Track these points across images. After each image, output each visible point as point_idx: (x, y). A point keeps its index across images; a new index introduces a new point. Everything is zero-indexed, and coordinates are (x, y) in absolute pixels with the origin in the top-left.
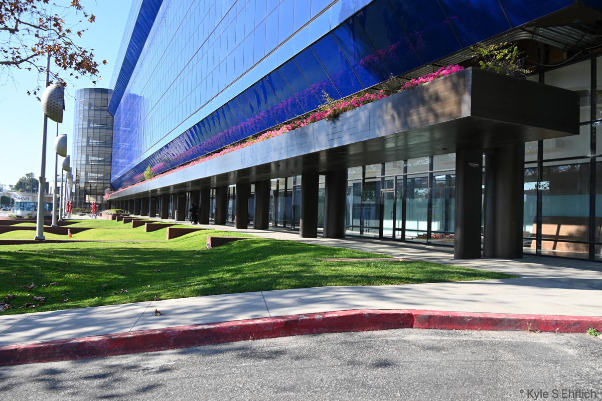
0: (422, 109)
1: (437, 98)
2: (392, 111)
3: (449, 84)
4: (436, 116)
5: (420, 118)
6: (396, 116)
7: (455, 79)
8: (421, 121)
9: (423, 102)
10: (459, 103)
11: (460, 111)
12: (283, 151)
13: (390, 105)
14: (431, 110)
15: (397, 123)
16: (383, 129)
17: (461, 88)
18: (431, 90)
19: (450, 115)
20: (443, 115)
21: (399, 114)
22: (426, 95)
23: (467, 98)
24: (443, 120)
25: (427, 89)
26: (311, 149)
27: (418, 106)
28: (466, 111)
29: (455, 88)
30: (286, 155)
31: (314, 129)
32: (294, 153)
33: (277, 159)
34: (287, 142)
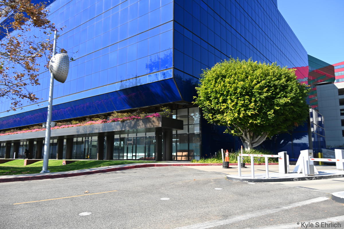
0: (150, 124)
1: (154, 122)
2: (142, 123)
3: (156, 119)
4: (154, 126)
5: (149, 125)
6: (143, 124)
7: (158, 118)
8: (150, 126)
9: (150, 122)
10: (159, 123)
11: (159, 125)
13: (141, 121)
14: (152, 124)
15: (144, 126)
16: (139, 127)
17: (159, 120)
18: (152, 119)
19: (157, 126)
20: (155, 126)
21: (144, 124)
22: (151, 121)
23: (161, 123)
24: (155, 127)
25: (151, 119)
27: (149, 123)
28: (160, 126)
29: (158, 120)
30: (102, 131)
31: (115, 124)
32: (106, 131)
33: (98, 132)
34: (102, 127)
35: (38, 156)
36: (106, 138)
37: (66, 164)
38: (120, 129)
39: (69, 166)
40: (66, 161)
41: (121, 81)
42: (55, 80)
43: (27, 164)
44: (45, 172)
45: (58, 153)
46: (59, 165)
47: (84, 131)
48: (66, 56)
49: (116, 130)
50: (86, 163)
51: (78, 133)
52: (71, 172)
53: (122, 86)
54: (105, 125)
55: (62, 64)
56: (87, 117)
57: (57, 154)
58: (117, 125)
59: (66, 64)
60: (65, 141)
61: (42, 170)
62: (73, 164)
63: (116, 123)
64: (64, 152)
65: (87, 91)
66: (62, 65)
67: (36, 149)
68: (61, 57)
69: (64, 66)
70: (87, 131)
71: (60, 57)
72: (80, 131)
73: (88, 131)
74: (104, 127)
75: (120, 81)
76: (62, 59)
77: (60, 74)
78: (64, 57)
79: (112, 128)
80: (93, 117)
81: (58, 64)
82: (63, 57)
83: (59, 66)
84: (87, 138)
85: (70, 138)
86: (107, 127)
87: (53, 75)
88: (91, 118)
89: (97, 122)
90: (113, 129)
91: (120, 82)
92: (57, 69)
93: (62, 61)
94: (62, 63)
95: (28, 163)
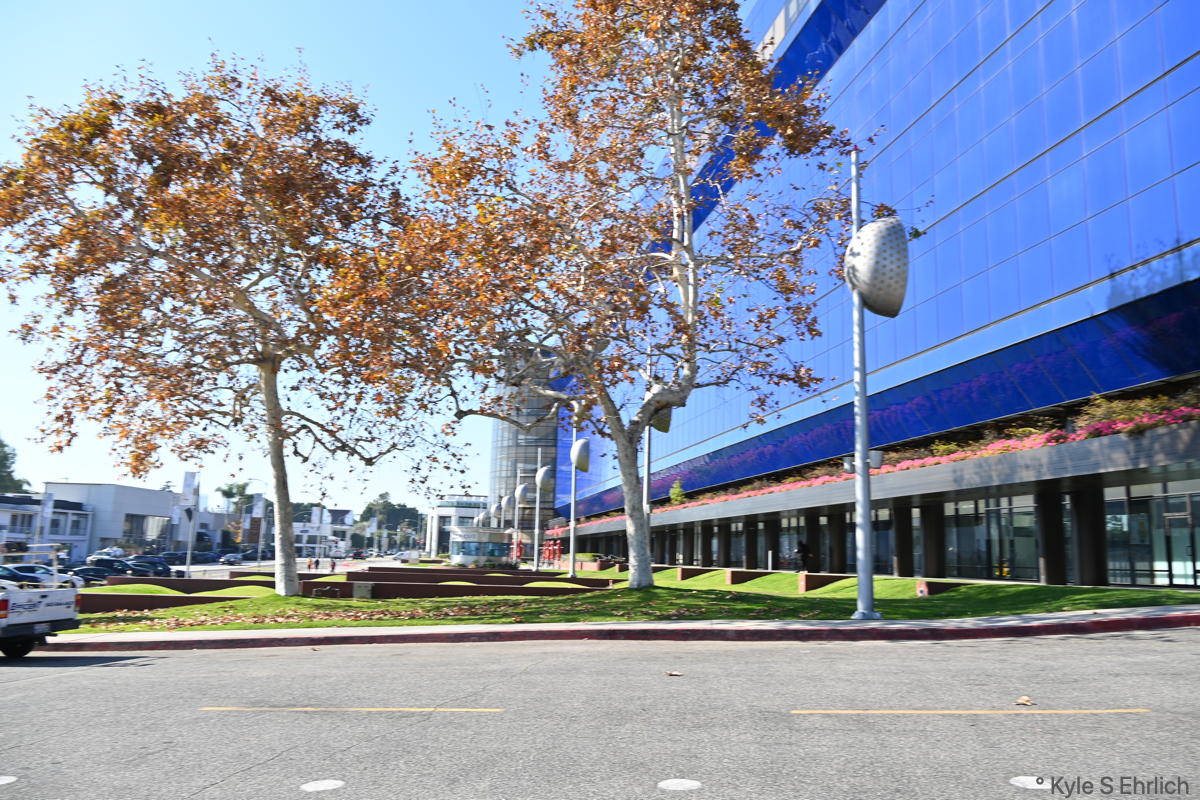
12: (1044, 470)
26: (1099, 468)
30: (1052, 474)
31: (1101, 445)
32: (1067, 472)
33: (1033, 479)
34: (1050, 458)
35: (836, 562)
36: (1067, 501)
37: (931, 592)
38: (1125, 465)
39: (939, 602)
40: (929, 584)
41: (1112, 275)
42: (867, 312)
43: (808, 588)
44: (866, 618)
45: (898, 556)
46: (906, 596)
47: (981, 477)
48: (894, 227)
49: (1111, 470)
50: (1001, 595)
51: (960, 485)
52: (952, 623)
53: (1115, 292)
54: (1059, 452)
55: (886, 255)
56: (984, 426)
57: (895, 559)
58: (1112, 446)
59: (898, 252)
60: (916, 512)
61: (856, 609)
62: (952, 594)
63: (1105, 440)
64: (918, 552)
65: (976, 333)
66: (885, 259)
67: (827, 542)
68: (881, 232)
69: (893, 259)
70: (990, 477)
71: (874, 232)
72: (967, 477)
73: (995, 478)
74: (1055, 458)
75: (1108, 274)
76: (883, 237)
77: (880, 289)
78: (888, 229)
79: (1093, 460)
80: (1008, 423)
81: (871, 259)
82: (884, 234)
83: (877, 263)
84: (992, 501)
85: (932, 504)
86: (1071, 459)
87: (862, 296)
88: (1002, 430)
89: (1027, 442)
90: (1097, 465)
91: (1107, 281)
92: (869, 275)
93: (884, 244)
94: (885, 251)
95: (811, 584)
